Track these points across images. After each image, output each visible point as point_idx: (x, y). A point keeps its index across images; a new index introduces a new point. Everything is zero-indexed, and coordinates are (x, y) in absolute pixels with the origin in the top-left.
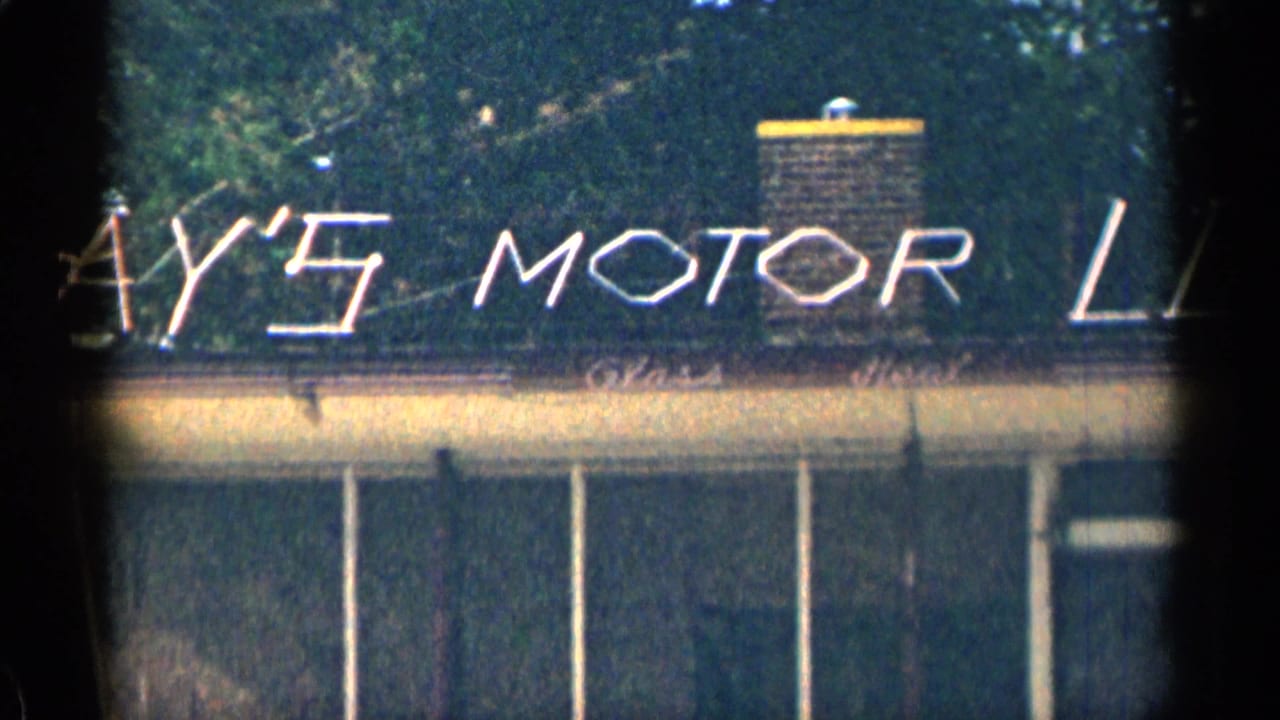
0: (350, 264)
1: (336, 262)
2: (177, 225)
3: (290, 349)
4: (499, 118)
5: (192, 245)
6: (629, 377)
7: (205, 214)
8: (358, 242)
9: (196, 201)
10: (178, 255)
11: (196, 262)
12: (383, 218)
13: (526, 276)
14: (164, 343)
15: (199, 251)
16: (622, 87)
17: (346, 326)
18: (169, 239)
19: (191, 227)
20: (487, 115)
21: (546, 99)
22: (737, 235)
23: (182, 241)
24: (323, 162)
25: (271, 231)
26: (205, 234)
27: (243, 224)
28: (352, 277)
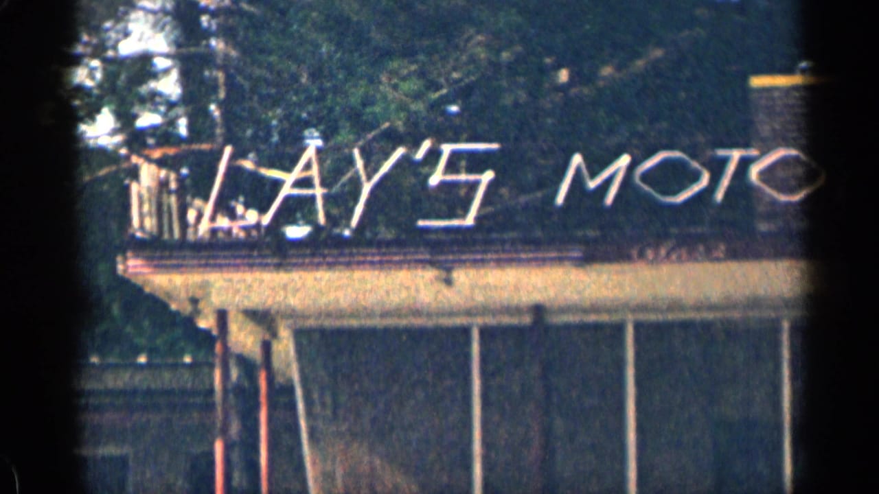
0: (472, 177)
1: (463, 177)
2: (356, 152)
3: (433, 237)
4: (571, 77)
5: (366, 166)
6: (663, 252)
7: (375, 144)
8: (477, 163)
9: (370, 136)
10: (357, 172)
11: (369, 178)
12: (495, 146)
13: (592, 184)
14: (347, 233)
15: (371, 169)
16: (658, 53)
17: (470, 220)
18: (351, 162)
19: (365, 153)
20: (563, 76)
21: (604, 63)
22: (736, 155)
23: (359, 163)
24: (454, 108)
25: (420, 155)
26: (374, 158)
27: (400, 152)
28: (473, 186)
